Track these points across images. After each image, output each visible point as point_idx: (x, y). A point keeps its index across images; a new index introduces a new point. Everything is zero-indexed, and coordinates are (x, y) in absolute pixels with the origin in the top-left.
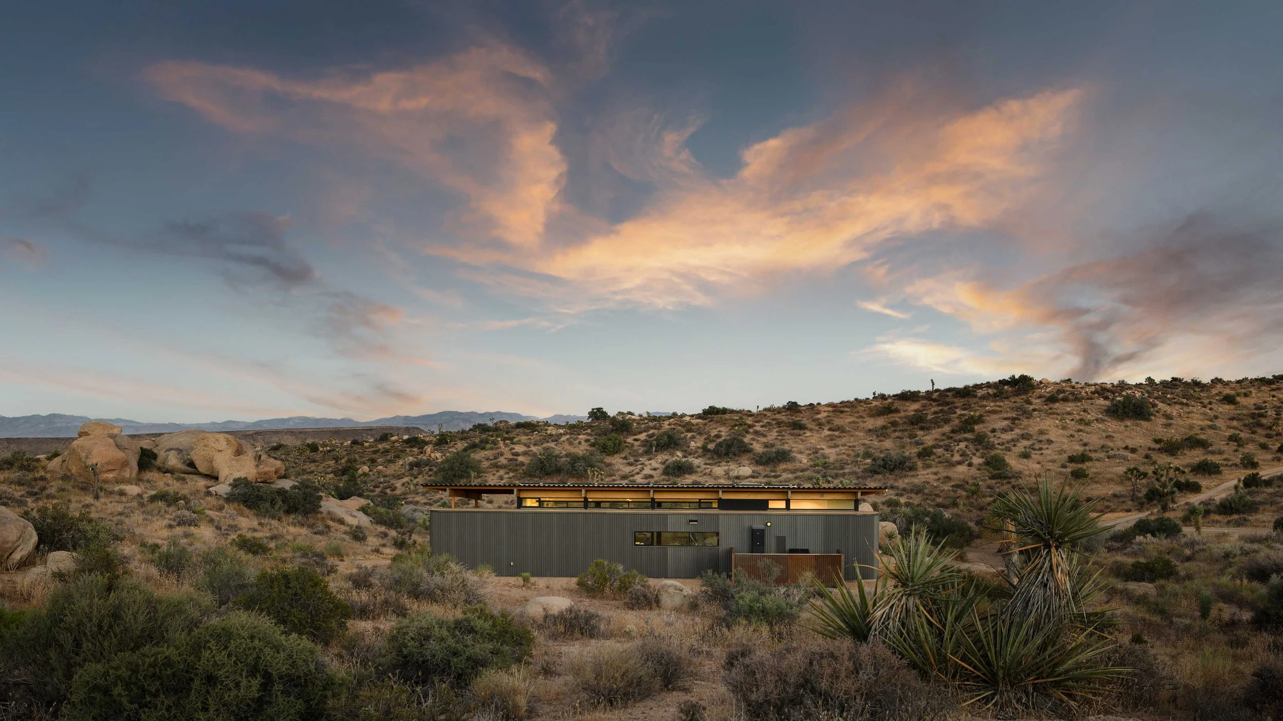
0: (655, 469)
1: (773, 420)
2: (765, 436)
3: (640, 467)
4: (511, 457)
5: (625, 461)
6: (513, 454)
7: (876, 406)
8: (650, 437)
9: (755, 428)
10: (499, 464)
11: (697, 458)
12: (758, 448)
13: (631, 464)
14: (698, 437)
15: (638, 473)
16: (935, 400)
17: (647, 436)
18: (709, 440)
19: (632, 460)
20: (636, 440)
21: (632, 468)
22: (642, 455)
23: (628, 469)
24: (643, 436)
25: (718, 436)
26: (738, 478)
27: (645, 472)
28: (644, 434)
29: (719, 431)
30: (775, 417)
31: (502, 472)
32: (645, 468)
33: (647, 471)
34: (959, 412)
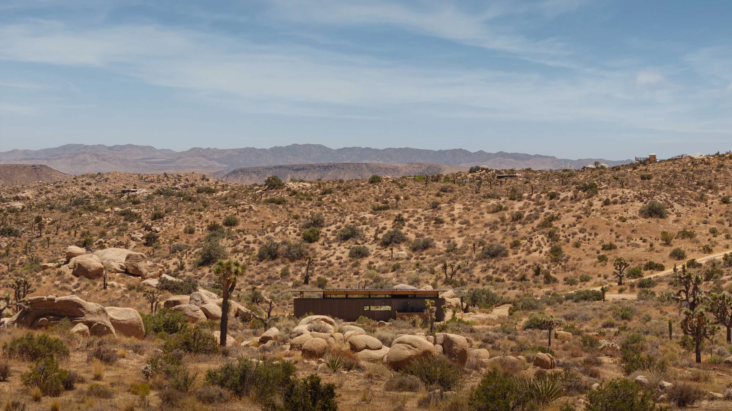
0: (343, 253)
1: (422, 215)
2: (416, 228)
3: (333, 251)
4: (246, 244)
5: (324, 247)
6: (246, 242)
7: (493, 205)
8: (337, 229)
9: (409, 222)
10: (238, 249)
11: (371, 245)
12: (412, 236)
13: (326, 249)
14: (371, 228)
15: (331, 256)
16: (533, 200)
17: (336, 227)
18: (378, 231)
19: (327, 245)
20: (329, 230)
21: (327, 251)
22: (334, 241)
23: (324, 252)
24: (333, 228)
25: (384, 228)
26: (397, 259)
27: (336, 255)
28: (334, 226)
29: (385, 224)
30: (423, 213)
31: (241, 255)
32: (337, 252)
33: (338, 254)
34: (546, 210)
